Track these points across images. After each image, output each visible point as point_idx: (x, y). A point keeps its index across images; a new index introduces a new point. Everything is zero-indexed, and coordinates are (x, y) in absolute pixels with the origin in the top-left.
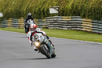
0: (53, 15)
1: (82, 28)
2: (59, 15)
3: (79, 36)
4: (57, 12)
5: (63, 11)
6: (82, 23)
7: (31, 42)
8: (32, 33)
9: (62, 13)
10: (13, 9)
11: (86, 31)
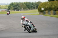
10: (48, 7)
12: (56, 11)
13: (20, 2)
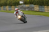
0: (21, 4)
1: (34, 9)
2: (24, 4)
3: (33, 13)
4: (23, 3)
5: (26, 2)
6: (34, 7)
7: (16, 16)
8: (16, 12)
9: (25, 3)
11: (36, 11)
12: (11, 6)
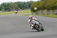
10: (41, 6)
12: (49, 10)
13: (11, 2)
